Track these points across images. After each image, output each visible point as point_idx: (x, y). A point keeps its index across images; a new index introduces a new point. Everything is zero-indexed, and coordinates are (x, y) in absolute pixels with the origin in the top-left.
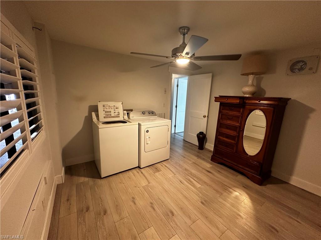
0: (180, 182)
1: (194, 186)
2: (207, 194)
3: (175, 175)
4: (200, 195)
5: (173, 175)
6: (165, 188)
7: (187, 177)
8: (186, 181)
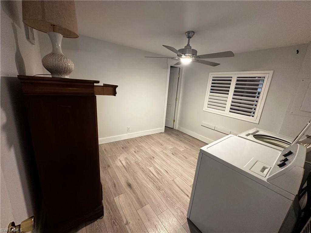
0: (168, 171)
1: (155, 168)
2: (148, 162)
3: (173, 180)
4: (153, 162)
5: (175, 180)
6: (180, 166)
7: (160, 177)
8: (162, 173)
